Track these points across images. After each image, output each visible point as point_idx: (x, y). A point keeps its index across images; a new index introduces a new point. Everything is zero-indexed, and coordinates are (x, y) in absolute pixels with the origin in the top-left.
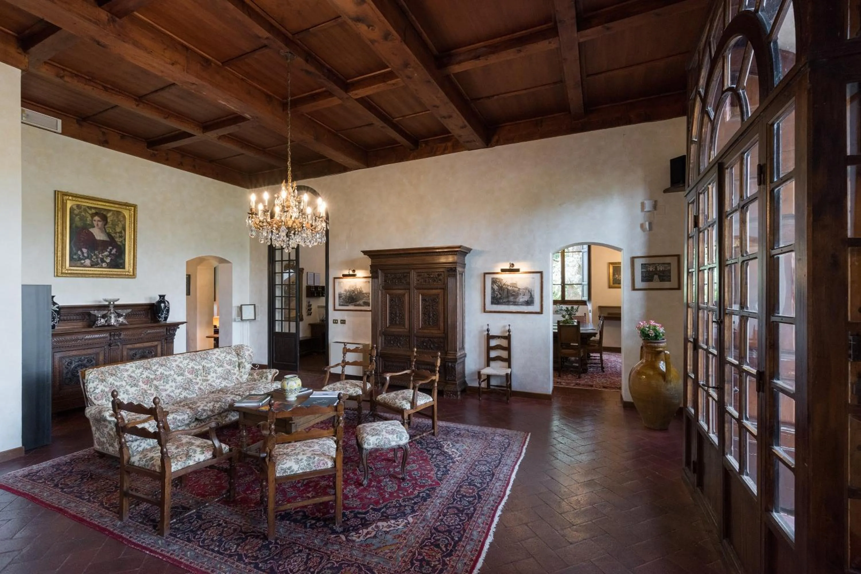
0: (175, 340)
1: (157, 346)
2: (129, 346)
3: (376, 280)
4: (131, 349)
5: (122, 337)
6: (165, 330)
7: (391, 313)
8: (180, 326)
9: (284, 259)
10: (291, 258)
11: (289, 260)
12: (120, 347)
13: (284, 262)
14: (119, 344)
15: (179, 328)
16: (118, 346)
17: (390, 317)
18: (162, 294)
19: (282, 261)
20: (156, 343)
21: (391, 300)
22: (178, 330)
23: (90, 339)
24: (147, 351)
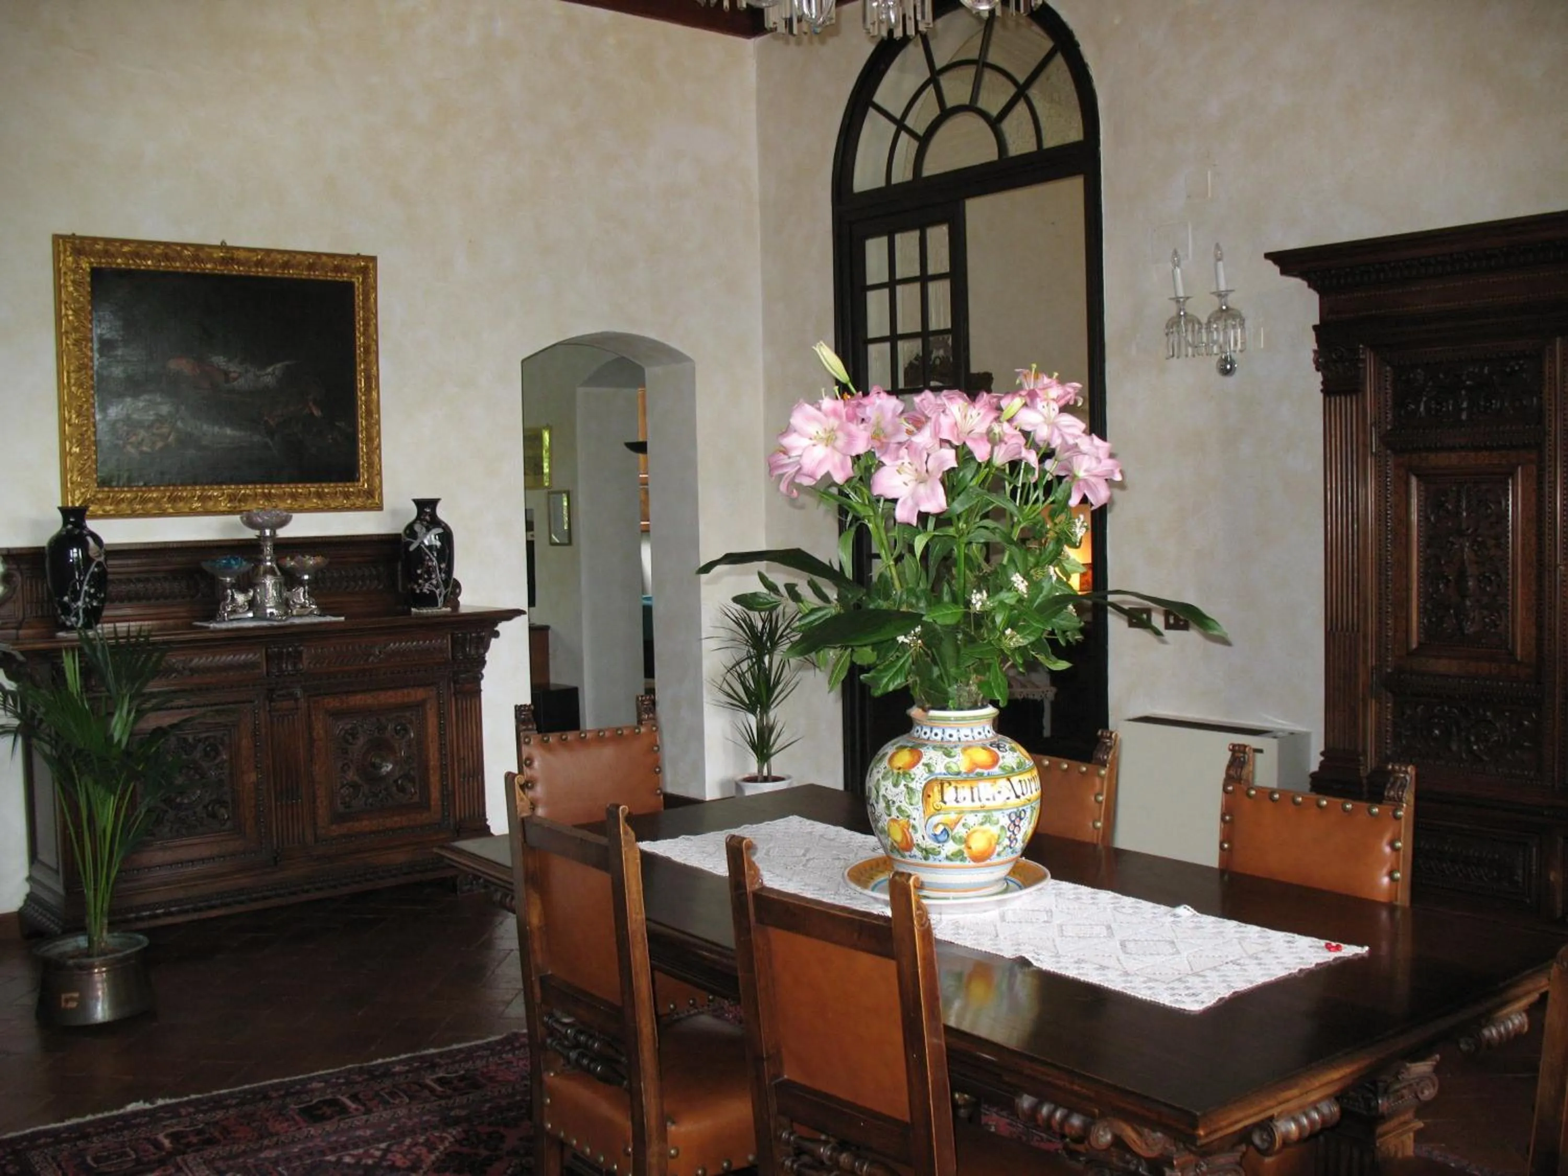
0: (484, 683)
1: (421, 704)
2: (333, 703)
3: (1348, 404)
4: (337, 715)
5: (304, 665)
6: (447, 642)
7: (1430, 576)
8: (502, 627)
9: (900, 330)
10: (933, 326)
11: (925, 334)
12: (303, 703)
13: (901, 344)
14: (299, 692)
15: (497, 634)
16: (296, 700)
17: (1425, 596)
18: (426, 494)
19: (893, 338)
20: (419, 694)
21: (1431, 503)
22: (494, 641)
23: (207, 670)
24: (390, 727)
